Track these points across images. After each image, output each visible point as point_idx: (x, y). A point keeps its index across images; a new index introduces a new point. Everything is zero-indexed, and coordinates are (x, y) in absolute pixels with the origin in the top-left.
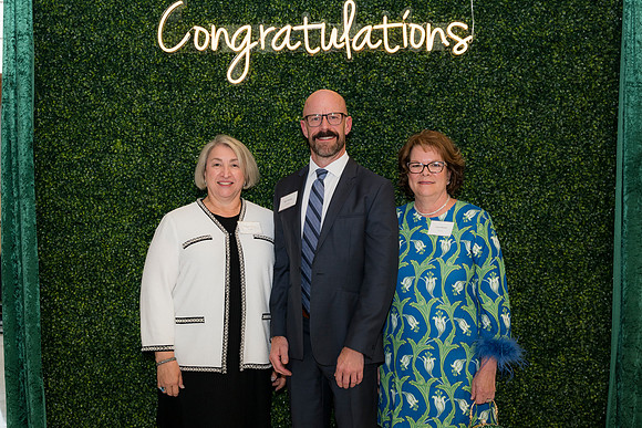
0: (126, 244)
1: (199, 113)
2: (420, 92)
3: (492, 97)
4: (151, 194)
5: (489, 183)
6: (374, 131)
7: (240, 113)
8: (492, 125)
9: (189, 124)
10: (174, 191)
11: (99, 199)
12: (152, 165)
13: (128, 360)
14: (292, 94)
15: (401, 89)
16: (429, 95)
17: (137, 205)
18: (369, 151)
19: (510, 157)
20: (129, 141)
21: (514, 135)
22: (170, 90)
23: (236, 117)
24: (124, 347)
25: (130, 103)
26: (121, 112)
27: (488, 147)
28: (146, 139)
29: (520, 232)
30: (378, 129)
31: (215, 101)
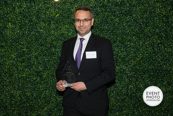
0: (13, 64)
1: (42, 12)
2: (130, 5)
3: (159, 7)
4: (23, 45)
5: (157, 42)
6: (111, 21)
7: (58, 13)
8: (159, 18)
9: (38, 17)
10: (32, 44)
11: (3, 46)
12: (24, 34)
13: (14, 110)
14: (79, 6)
15: (122, 4)
16: (134, 6)
17: (17, 49)
18: (109, 28)
19: (166, 31)
20: (14, 23)
21: (168, 22)
22: (30, 3)
23: (57, 14)
24: (12, 105)
25: (14, 8)
26: (11, 12)
27: (157, 27)
28: (21, 23)
29: (169, 62)
30: (113, 20)
31: (48, 8)
